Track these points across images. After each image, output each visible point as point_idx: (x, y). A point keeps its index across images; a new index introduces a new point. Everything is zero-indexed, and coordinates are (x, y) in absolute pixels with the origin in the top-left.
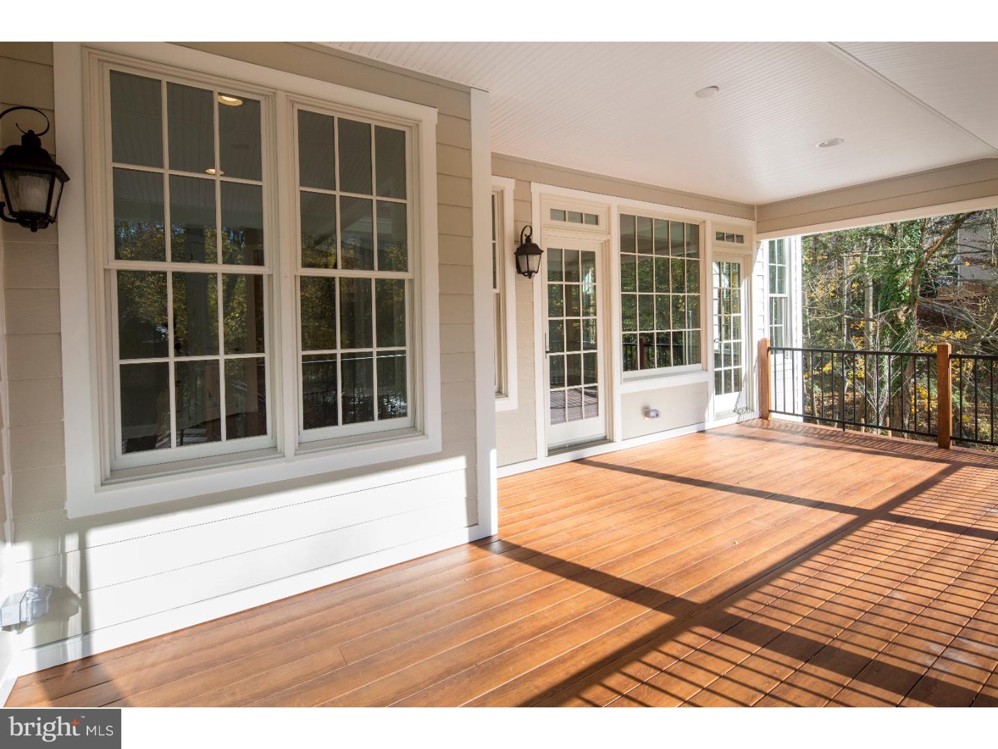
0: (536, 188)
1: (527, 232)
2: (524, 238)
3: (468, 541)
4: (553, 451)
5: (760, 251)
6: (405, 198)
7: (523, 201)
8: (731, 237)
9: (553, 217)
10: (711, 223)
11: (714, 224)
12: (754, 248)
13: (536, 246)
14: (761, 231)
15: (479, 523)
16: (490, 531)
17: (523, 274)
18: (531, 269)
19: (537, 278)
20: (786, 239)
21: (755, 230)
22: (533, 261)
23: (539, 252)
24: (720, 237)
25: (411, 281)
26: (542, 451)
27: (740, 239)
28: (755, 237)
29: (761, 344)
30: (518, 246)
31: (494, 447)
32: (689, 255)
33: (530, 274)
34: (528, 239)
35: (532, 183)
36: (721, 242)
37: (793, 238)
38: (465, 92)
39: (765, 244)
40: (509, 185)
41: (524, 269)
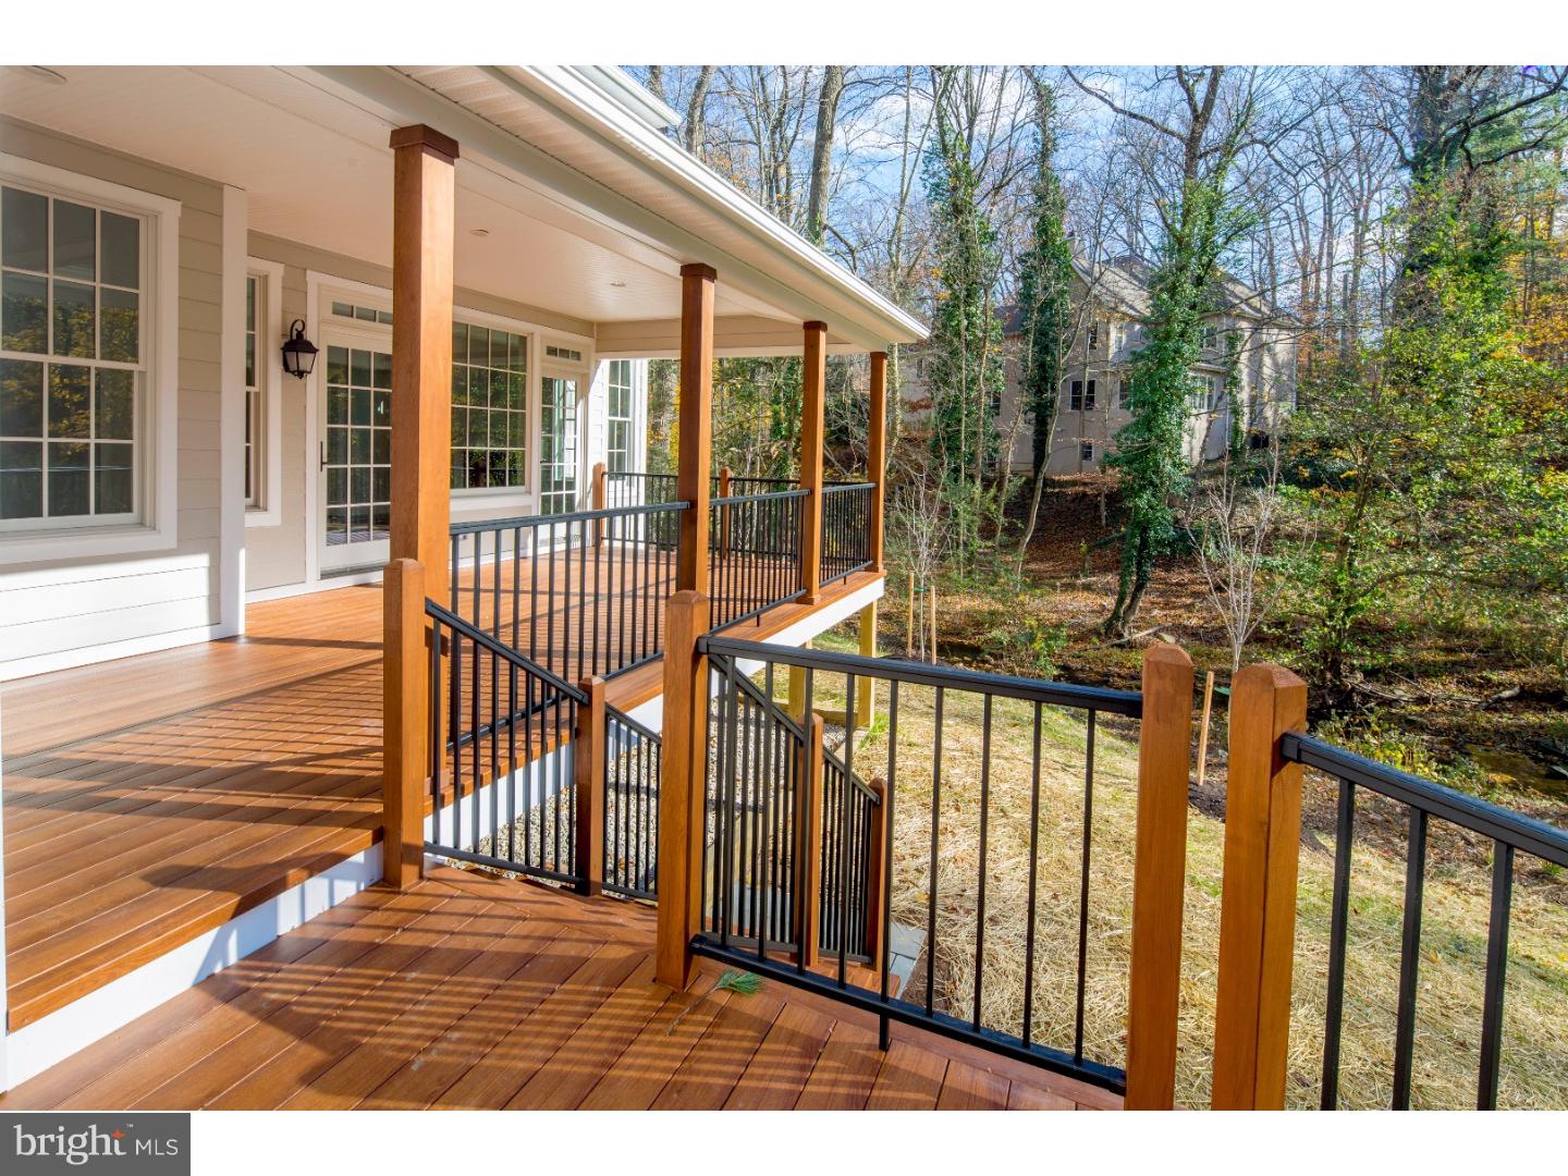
0: (313, 278)
1: (299, 326)
2: (295, 333)
3: (208, 639)
4: (325, 575)
5: (599, 371)
6: (137, 288)
7: (295, 290)
8: (564, 353)
9: (335, 312)
10: (540, 336)
11: (543, 337)
12: (593, 366)
13: (310, 344)
14: (603, 348)
15: (223, 621)
16: (237, 629)
17: (293, 373)
18: (301, 368)
19: (311, 380)
20: (632, 362)
21: (593, 348)
22: (305, 360)
23: (314, 351)
24: (552, 351)
25: (142, 374)
26: (313, 572)
27: (577, 355)
28: (594, 355)
29: (597, 468)
30: (287, 340)
31: (243, 546)
32: (512, 368)
33: (301, 374)
34: (300, 334)
35: (308, 272)
36: (552, 358)
37: (638, 361)
38: (218, 187)
39: (605, 364)
40: (276, 272)
41: (293, 366)
